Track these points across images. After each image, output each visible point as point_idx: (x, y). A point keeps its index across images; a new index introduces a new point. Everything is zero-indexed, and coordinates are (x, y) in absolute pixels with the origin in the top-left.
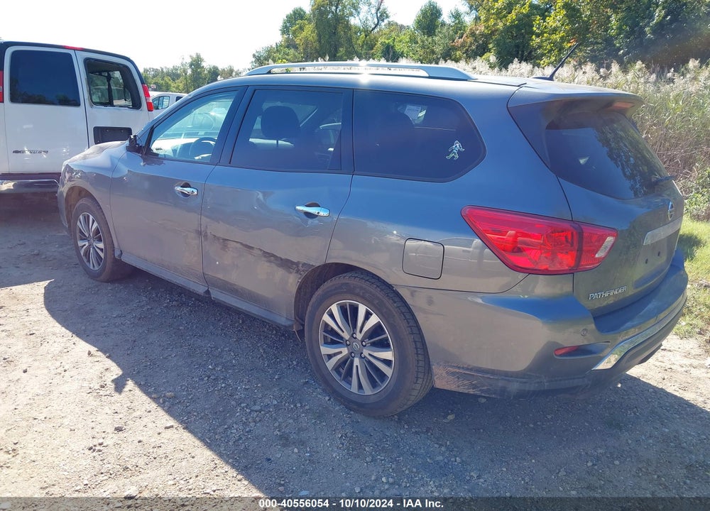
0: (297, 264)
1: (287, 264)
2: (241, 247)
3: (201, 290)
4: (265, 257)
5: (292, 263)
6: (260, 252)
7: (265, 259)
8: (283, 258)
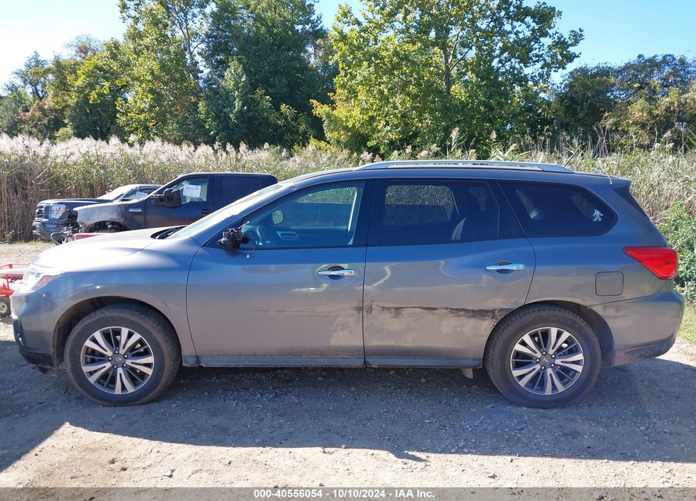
0: (493, 311)
1: (481, 314)
2: (422, 310)
3: (358, 363)
4: (453, 313)
5: (487, 311)
6: (445, 311)
7: (453, 315)
8: (475, 309)
